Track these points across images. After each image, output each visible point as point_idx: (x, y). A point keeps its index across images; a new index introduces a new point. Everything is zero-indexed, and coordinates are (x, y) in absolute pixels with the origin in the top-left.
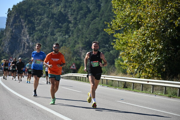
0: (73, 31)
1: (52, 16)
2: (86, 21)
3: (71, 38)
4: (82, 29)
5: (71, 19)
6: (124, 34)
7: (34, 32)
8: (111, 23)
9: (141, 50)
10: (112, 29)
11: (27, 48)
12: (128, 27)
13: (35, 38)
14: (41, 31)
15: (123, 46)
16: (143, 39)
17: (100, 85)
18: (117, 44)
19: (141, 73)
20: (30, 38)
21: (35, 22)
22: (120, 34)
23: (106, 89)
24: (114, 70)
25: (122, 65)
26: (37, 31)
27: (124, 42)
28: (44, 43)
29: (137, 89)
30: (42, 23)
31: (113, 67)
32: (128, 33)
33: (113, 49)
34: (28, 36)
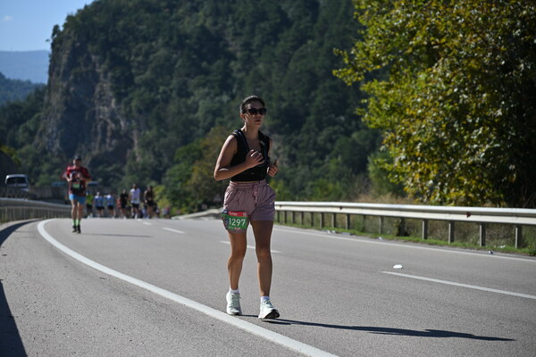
0: (241, 83)
1: (180, 42)
2: (278, 51)
3: (238, 102)
4: (269, 73)
5: (235, 46)
6: (393, 82)
7: (129, 89)
8: (352, 52)
9: (444, 126)
10: (355, 70)
11: (113, 137)
12: (401, 60)
13: (133, 108)
14: (150, 85)
15: (390, 115)
16: (448, 93)
17: (329, 232)
18: (371, 111)
19: (445, 191)
20: (119, 109)
21: (133, 61)
22: (381, 83)
23: (347, 240)
24: (366, 187)
25: (389, 172)
26: (139, 86)
27: (392, 103)
28: (160, 121)
29: (437, 238)
30: (151, 62)
31: (364, 179)
32: (404, 77)
33: (360, 126)
34: (114, 101)
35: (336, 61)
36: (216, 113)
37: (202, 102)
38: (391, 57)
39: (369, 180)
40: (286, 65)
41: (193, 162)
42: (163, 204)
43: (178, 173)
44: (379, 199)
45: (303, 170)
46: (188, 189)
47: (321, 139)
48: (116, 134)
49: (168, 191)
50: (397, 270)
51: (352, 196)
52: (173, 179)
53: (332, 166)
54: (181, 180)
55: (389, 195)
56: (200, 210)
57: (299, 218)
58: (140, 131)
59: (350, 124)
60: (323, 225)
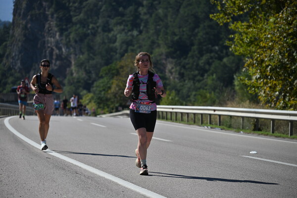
0: (147, 22)
3: (144, 35)
4: (166, 16)
6: (251, 23)
7: (69, 26)
8: (223, 2)
9: (286, 54)
10: (226, 14)
11: (57, 59)
12: (257, 7)
13: (71, 39)
14: (83, 23)
15: (250, 46)
16: (290, 31)
17: (206, 127)
18: (236, 43)
19: (287, 99)
20: (62, 40)
21: (71, 7)
22: (243, 24)
23: (218, 133)
24: (233, 96)
25: (248, 86)
26: (76, 24)
27: (251, 38)
28: (90, 48)
29: (281, 132)
30: (84, 7)
31: (231, 90)
32: (259, 20)
33: (229, 54)
34: (58, 34)
35: (212, 8)
36: (128, 43)
37: (119, 35)
38: (250, 6)
39: (235, 91)
40: (178, 10)
41: (113, 77)
42: (91, 107)
43: (102, 85)
44: (241, 105)
45: (189, 84)
46: (109, 96)
47: (201, 62)
48: (59, 57)
49: (95, 98)
50: (253, 155)
51: (222, 103)
52: (98, 89)
53: (210, 82)
54: (104, 90)
55: (248, 102)
56: (117, 111)
57: (185, 118)
58: (76, 55)
59: (222, 52)
60: (202, 123)
